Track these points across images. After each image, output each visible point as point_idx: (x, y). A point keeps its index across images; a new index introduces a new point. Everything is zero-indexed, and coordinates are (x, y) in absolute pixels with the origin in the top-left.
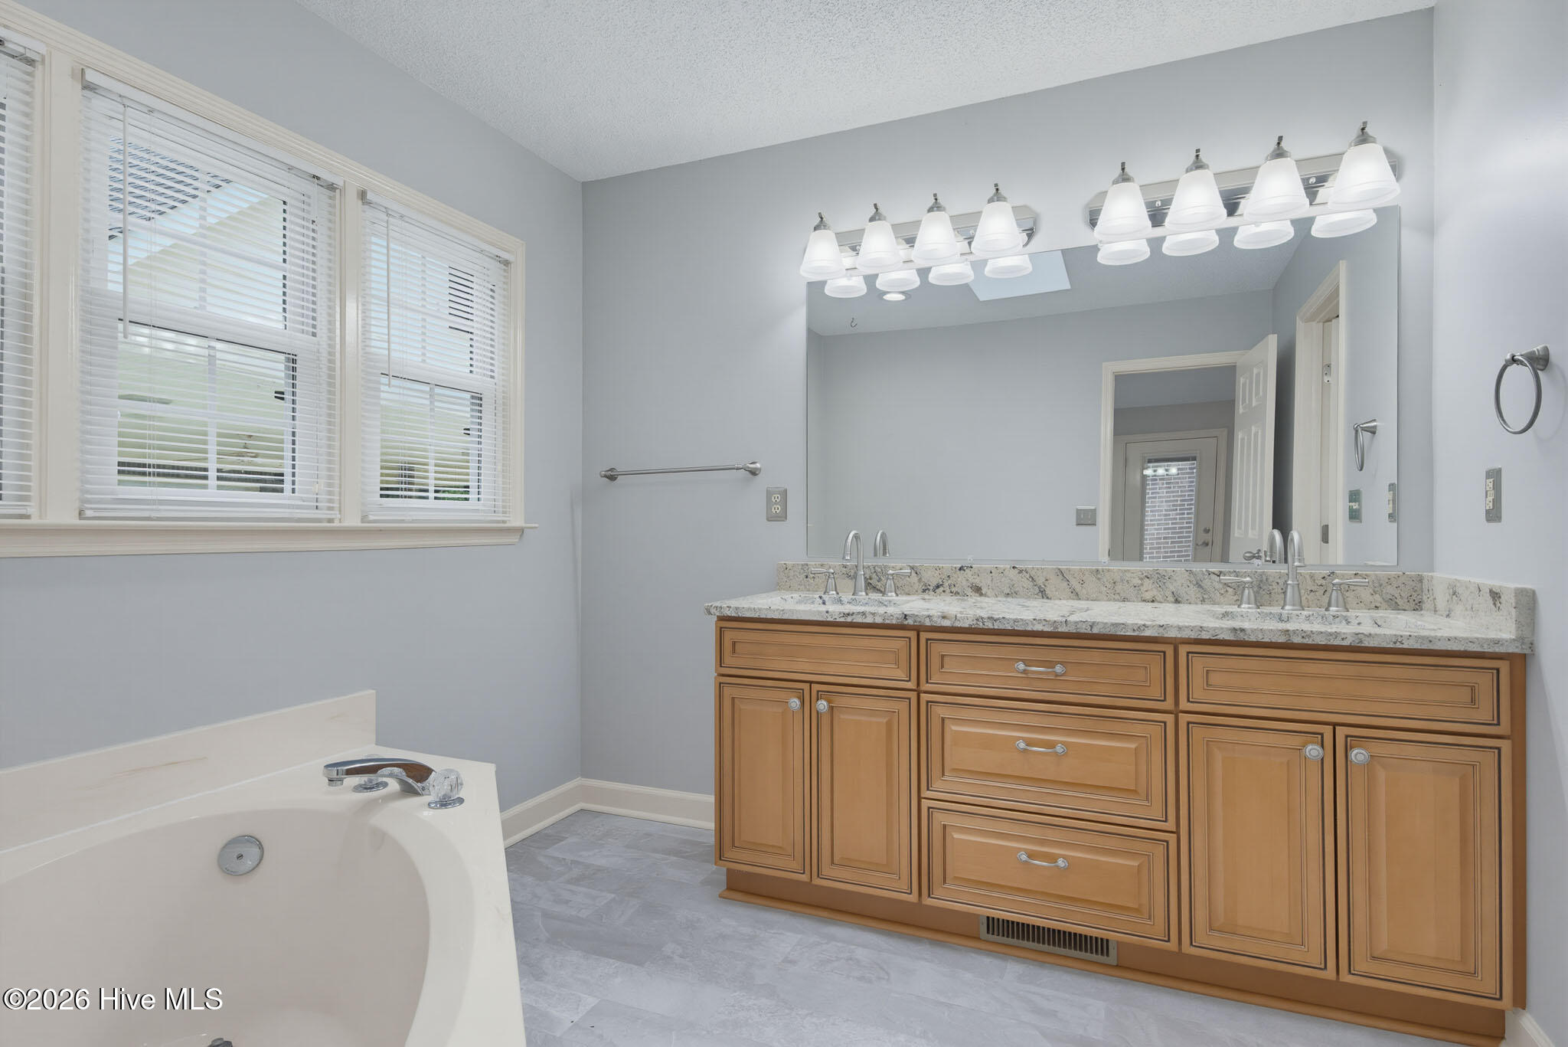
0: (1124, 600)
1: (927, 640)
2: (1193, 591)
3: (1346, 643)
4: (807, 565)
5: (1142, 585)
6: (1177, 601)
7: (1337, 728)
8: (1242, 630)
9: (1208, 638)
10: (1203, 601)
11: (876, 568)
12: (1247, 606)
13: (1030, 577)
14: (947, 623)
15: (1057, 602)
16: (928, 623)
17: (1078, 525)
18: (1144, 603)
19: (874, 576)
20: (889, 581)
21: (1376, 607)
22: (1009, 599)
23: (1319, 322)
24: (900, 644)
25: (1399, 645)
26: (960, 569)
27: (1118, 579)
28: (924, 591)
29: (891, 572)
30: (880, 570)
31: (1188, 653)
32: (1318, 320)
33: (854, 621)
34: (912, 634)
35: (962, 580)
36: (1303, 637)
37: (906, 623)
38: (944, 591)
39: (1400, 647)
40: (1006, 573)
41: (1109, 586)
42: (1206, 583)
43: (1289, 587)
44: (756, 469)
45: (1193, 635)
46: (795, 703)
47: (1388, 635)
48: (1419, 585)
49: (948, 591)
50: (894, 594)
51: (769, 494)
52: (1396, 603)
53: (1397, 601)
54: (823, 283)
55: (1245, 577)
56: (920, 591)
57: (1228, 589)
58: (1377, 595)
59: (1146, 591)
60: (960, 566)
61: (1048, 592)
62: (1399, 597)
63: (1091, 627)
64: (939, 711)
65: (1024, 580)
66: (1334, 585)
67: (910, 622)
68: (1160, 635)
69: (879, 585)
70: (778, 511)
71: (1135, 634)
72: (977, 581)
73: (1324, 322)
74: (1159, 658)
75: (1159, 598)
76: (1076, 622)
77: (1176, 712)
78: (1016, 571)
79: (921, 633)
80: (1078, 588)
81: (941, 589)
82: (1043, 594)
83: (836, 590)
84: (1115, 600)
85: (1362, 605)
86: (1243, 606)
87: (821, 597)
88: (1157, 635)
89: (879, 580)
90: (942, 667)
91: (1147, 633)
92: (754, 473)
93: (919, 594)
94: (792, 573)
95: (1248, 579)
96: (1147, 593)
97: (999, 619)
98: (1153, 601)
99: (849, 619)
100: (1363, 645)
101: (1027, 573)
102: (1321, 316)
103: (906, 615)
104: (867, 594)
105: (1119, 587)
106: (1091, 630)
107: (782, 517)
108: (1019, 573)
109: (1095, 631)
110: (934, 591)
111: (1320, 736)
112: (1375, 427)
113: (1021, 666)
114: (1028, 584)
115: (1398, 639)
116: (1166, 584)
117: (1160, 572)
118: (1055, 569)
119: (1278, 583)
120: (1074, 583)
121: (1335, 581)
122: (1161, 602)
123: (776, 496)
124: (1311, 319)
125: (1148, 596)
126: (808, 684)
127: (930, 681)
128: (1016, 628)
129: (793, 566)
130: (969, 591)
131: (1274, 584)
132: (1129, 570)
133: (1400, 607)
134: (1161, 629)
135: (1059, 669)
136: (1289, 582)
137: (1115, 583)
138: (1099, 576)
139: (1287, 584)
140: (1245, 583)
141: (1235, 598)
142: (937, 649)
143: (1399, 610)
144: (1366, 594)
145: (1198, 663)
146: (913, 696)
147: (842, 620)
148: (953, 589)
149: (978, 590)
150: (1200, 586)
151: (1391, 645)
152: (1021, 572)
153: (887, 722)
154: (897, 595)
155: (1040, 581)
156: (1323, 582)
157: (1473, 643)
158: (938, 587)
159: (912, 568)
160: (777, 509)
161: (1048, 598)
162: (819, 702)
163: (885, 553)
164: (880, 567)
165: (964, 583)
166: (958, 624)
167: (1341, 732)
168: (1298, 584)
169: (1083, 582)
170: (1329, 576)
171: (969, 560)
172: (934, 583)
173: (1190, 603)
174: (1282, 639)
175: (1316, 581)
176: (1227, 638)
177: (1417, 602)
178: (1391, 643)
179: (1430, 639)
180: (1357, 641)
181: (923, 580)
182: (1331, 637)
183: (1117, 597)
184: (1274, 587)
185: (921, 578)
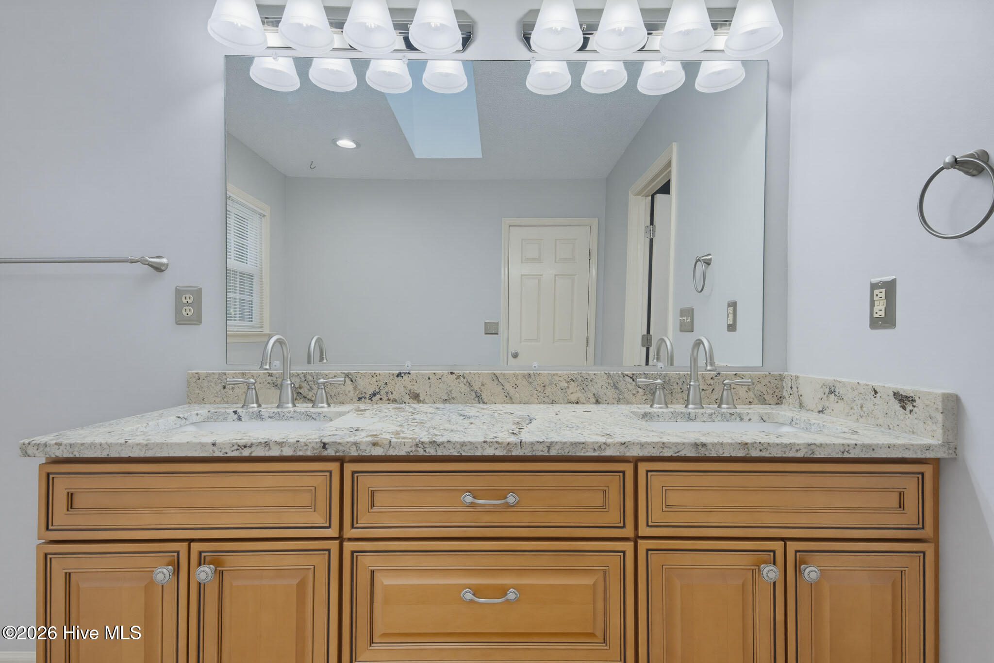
0: (553, 402)
1: (354, 473)
2: (611, 393)
3: (800, 455)
4: (225, 374)
5: (568, 387)
6: (597, 402)
7: (788, 543)
8: (704, 445)
9: (669, 455)
10: (619, 401)
11: (308, 376)
12: (658, 406)
13: (467, 382)
14: (378, 452)
15: (493, 406)
16: (354, 453)
17: (486, 334)
18: (570, 405)
19: (304, 385)
20: (320, 391)
21: (750, 402)
22: (447, 405)
23: (643, 196)
24: (320, 480)
25: (846, 455)
26: (398, 376)
27: (547, 383)
28: (360, 399)
29: (322, 380)
30: (311, 378)
31: (648, 471)
32: (642, 195)
33: (253, 455)
34: (334, 467)
35: (399, 388)
36: (761, 450)
37: (325, 453)
38: (381, 399)
39: (847, 456)
40: (444, 379)
41: (539, 389)
42: (622, 385)
43: (692, 387)
44: (163, 264)
45: (655, 453)
46: (163, 574)
47: (836, 444)
48: (780, 383)
49: (385, 398)
50: (325, 405)
51: (179, 293)
52: (764, 398)
53: (764, 396)
54: (248, 61)
55: (657, 379)
56: (355, 399)
57: (639, 389)
58: (751, 393)
59: (572, 393)
60: (398, 372)
61: (484, 396)
62: (766, 393)
63: (549, 448)
64: (367, 562)
65: (462, 385)
66: (725, 385)
67: (330, 452)
68: (621, 454)
69: (310, 395)
70: (190, 314)
71: (596, 454)
72: (416, 389)
73: (646, 197)
74: (616, 479)
75: (582, 400)
76: (532, 444)
77: (636, 538)
78: (454, 376)
79: (345, 464)
80: (512, 391)
81: (378, 397)
82: (479, 398)
83: (257, 402)
84: (544, 403)
85: (740, 401)
86: (655, 406)
87: (235, 412)
88: (618, 454)
89: (311, 389)
90: (373, 505)
91: (608, 453)
92: (159, 269)
93: (354, 403)
94: (205, 384)
95: (659, 381)
96: (573, 395)
97: (443, 443)
98: (577, 403)
99: (246, 453)
100: (815, 456)
101: (464, 378)
102: (644, 193)
103: (325, 444)
104: (294, 406)
105: (548, 391)
106: (548, 451)
107: (196, 320)
108: (456, 379)
109: (553, 452)
110: (371, 399)
111: (772, 554)
112: (710, 260)
113: (469, 499)
114: (465, 389)
115: (846, 448)
116: (589, 386)
117: (584, 375)
118: (491, 373)
119: (678, 384)
120: (508, 387)
121: (725, 382)
122: (584, 404)
123: (188, 296)
124: (638, 194)
125: (573, 398)
126: (186, 544)
127: (356, 525)
128: (464, 454)
129: (208, 375)
130: (407, 398)
131: (675, 384)
132: (557, 374)
133: (767, 402)
134: (623, 447)
135: (511, 499)
136: (692, 383)
137: (544, 386)
138: (531, 380)
139: (690, 385)
140: (656, 384)
141: (645, 397)
142: (366, 483)
143: (766, 404)
144: (742, 392)
145: (657, 481)
146: (334, 545)
147: (236, 454)
148: (391, 397)
149: (416, 397)
150: (616, 388)
151: (840, 455)
152: (458, 377)
153: (297, 585)
154: (329, 405)
155: (476, 387)
156: (712, 382)
157: (909, 449)
158: (374, 395)
159: (347, 375)
160: (190, 311)
161: (484, 403)
162: (201, 568)
163: (321, 359)
164: (311, 375)
165: (402, 389)
166: (392, 452)
167: (792, 546)
168: (699, 385)
169: (516, 386)
170: (716, 376)
171: (408, 366)
172: (371, 391)
173: (608, 404)
174: (741, 454)
175: (707, 381)
176: (689, 454)
177: (779, 396)
178: (840, 453)
179: (873, 447)
180: (810, 452)
181: (359, 387)
182: (785, 449)
183: (546, 399)
184: (675, 387)
185: (356, 386)
